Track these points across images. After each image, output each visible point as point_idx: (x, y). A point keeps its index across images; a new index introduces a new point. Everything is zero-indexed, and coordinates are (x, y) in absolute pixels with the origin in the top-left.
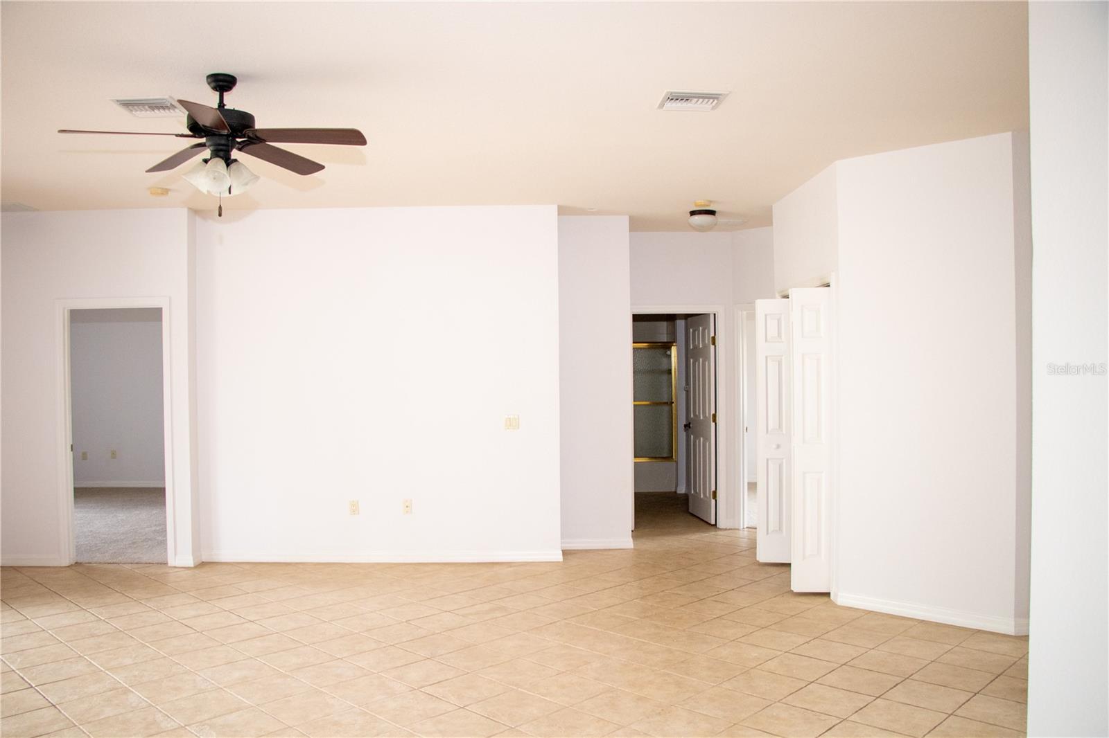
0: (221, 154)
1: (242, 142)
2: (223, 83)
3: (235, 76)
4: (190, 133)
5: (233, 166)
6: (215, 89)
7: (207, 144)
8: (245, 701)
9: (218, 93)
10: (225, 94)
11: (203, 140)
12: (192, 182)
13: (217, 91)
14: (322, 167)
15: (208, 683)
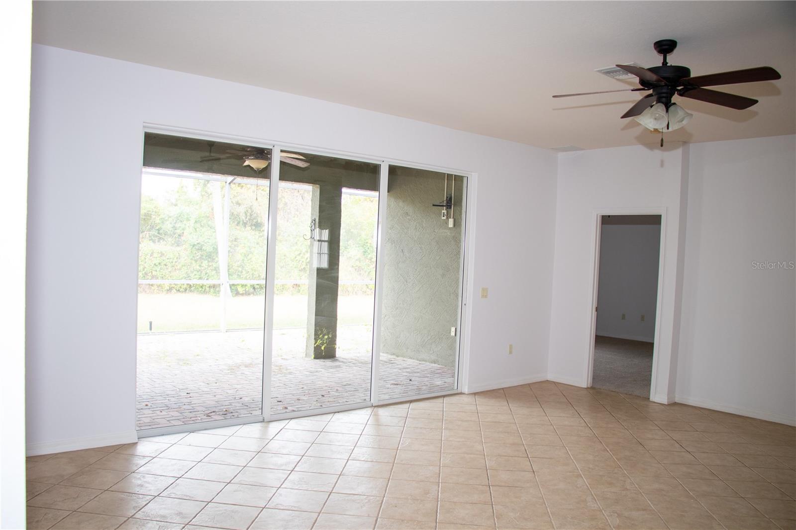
0: (664, 100)
1: (681, 89)
2: (665, 47)
3: (675, 40)
4: (642, 87)
5: (672, 109)
6: (660, 52)
7: (653, 94)
8: (652, 505)
9: (662, 55)
10: (667, 55)
11: (651, 92)
12: (641, 122)
13: (661, 53)
14: (756, 102)
15: (634, 486)
